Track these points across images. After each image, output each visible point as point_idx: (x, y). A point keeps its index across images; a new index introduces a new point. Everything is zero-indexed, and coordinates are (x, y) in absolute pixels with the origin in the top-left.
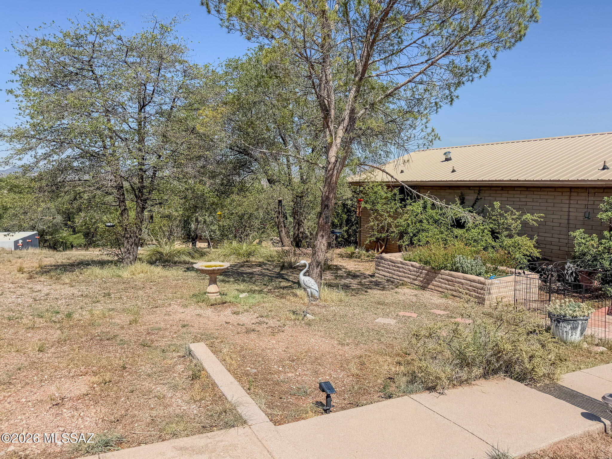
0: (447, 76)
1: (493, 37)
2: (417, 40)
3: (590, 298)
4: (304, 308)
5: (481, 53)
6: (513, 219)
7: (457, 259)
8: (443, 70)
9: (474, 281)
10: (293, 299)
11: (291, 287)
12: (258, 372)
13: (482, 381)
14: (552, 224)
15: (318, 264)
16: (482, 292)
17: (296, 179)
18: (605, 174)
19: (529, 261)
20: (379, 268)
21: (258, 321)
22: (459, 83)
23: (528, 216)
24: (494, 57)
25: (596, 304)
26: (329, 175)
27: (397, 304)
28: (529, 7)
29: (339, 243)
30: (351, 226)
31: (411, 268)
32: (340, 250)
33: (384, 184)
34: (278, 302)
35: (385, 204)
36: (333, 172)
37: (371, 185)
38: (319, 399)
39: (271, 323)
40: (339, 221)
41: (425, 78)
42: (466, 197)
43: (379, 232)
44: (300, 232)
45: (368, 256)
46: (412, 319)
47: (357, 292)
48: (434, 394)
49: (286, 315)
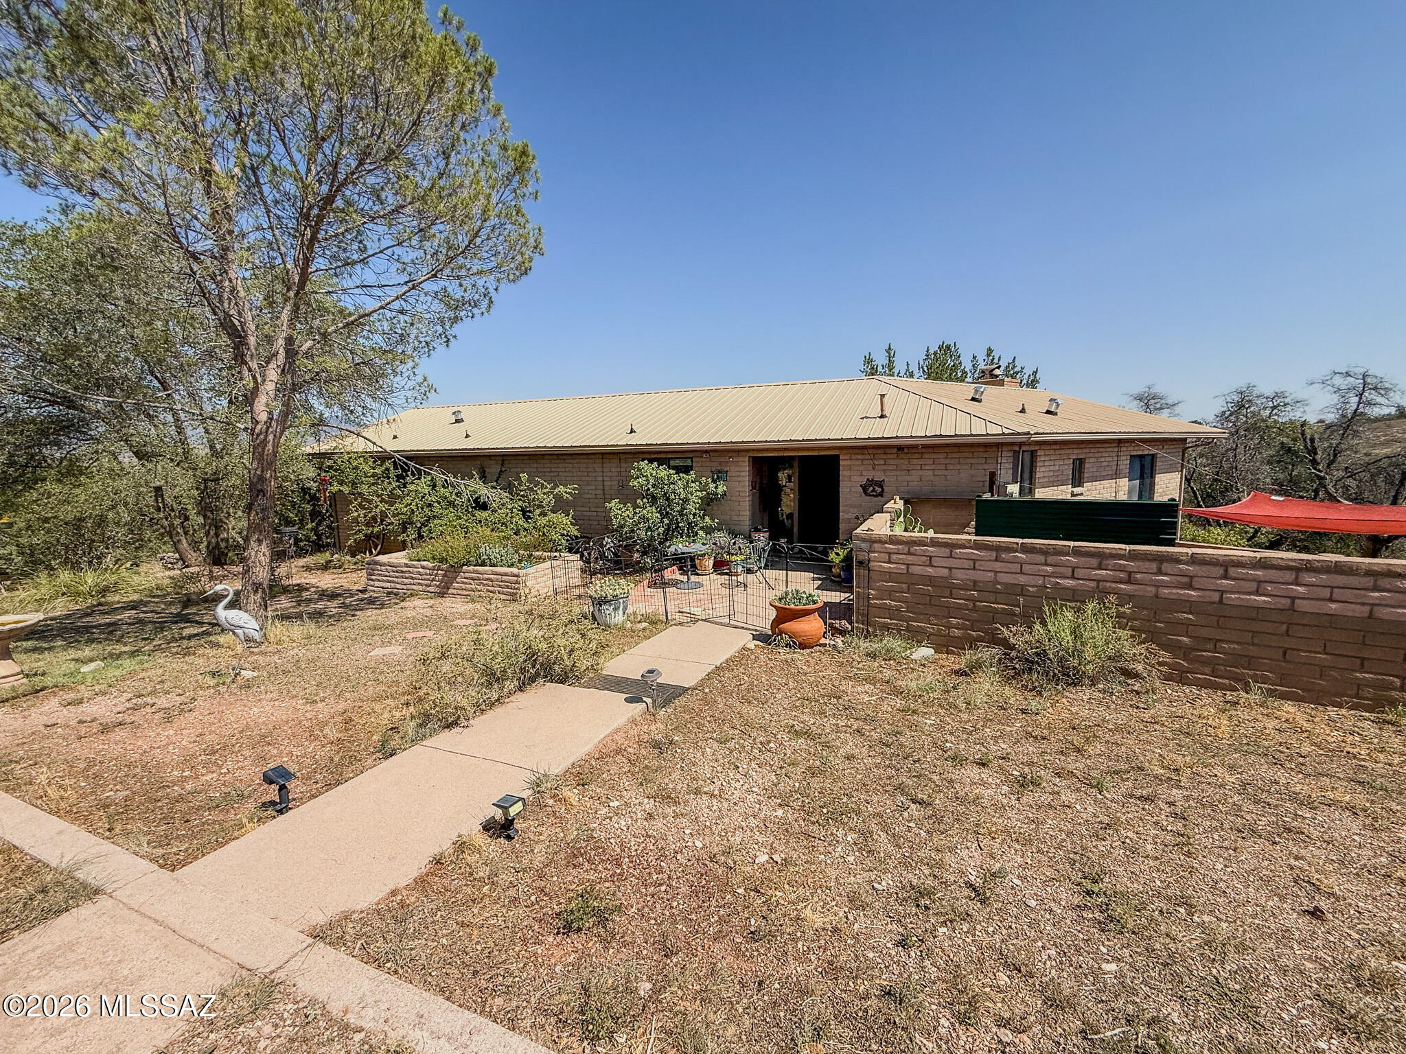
0: (437, 306)
1: (494, 264)
2: (385, 249)
3: (631, 574)
4: (235, 662)
5: (480, 283)
6: (544, 494)
7: (482, 550)
8: (429, 298)
9: (506, 575)
10: (210, 652)
11: (207, 633)
12: (134, 793)
13: (519, 695)
14: (589, 496)
15: (257, 587)
16: (517, 586)
17: (201, 450)
18: (633, 437)
19: (567, 540)
20: (373, 577)
21: (131, 706)
22: (456, 317)
23: (561, 489)
24: (496, 290)
25: (637, 579)
26: (258, 442)
27: (402, 624)
28: (531, 234)
29: (302, 549)
30: (320, 521)
31: (421, 570)
32: (305, 560)
33: (367, 455)
34: (178, 664)
35: (373, 484)
36: (266, 436)
37: (346, 457)
38: (268, 798)
39: (163, 702)
40: (297, 515)
41: (407, 307)
42: (487, 470)
43: (368, 525)
44: (222, 540)
45: (355, 563)
46: (425, 639)
47: (338, 618)
48: (456, 730)
49: (197, 681)
